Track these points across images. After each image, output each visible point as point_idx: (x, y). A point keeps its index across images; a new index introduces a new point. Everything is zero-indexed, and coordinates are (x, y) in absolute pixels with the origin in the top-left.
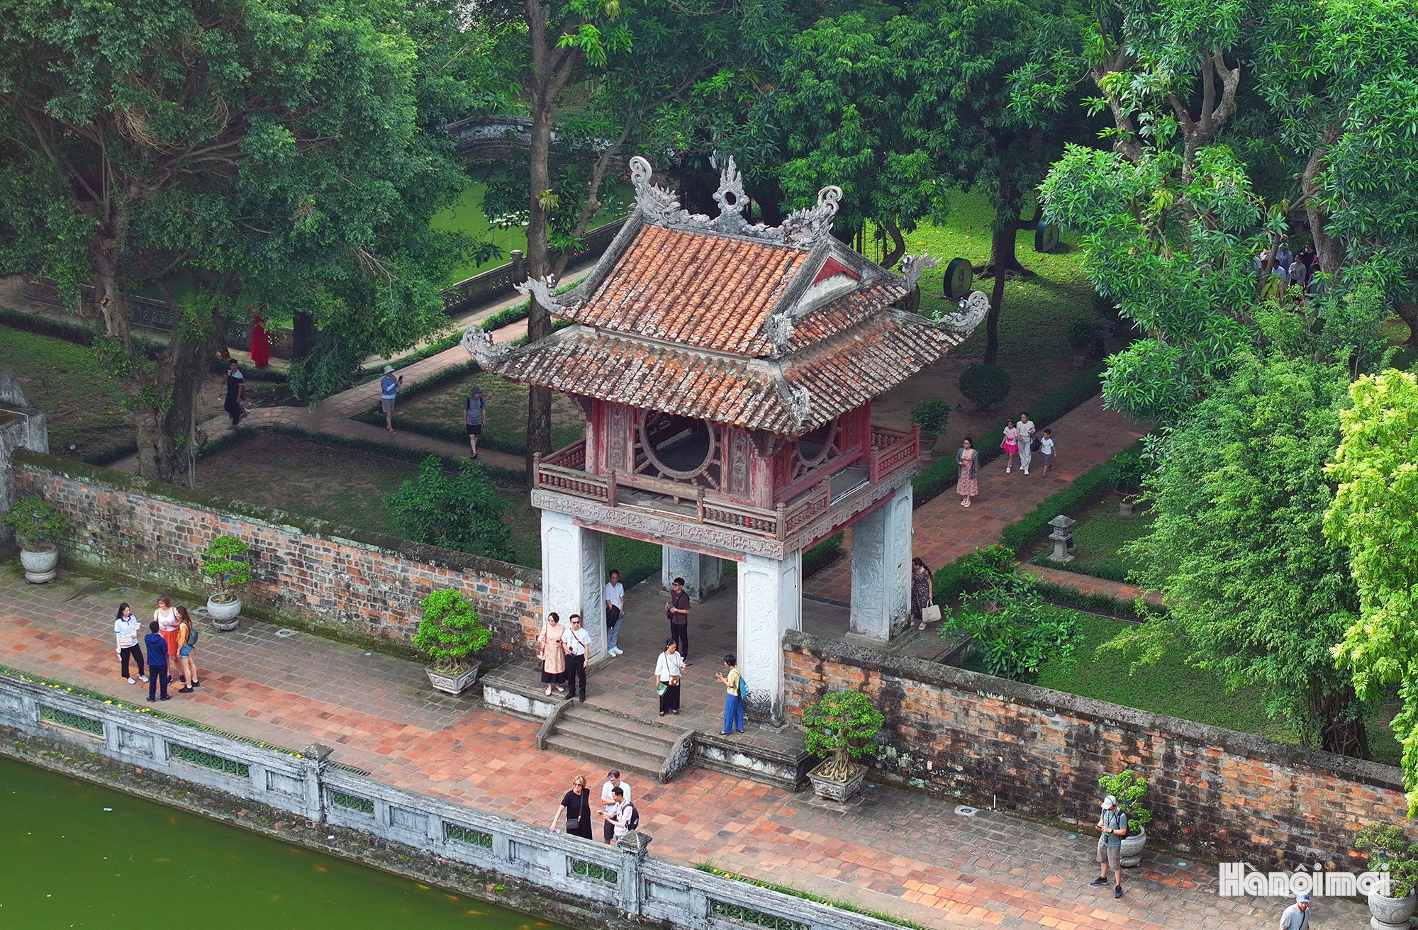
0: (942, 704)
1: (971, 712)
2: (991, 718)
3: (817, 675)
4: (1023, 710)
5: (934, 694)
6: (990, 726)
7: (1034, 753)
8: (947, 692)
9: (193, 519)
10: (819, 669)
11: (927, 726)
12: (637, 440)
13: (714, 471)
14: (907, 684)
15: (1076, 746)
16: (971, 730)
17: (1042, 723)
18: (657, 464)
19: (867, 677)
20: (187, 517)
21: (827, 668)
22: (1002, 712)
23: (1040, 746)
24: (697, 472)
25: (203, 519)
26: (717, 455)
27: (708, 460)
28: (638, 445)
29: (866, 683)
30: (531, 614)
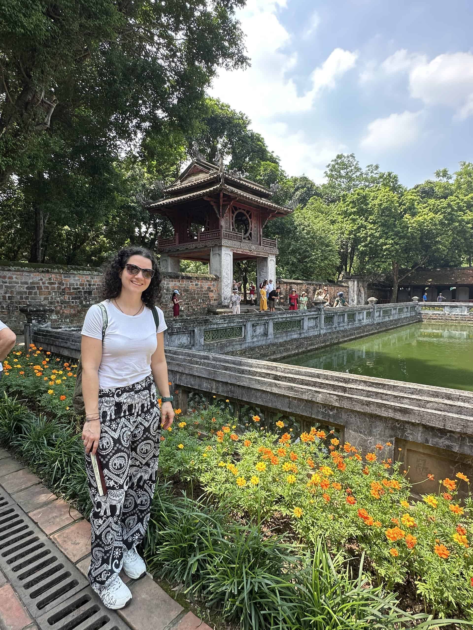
9: (41, 280)
13: (251, 235)
20: (36, 279)
24: (247, 235)
25: (50, 279)
26: (251, 229)
28: (233, 227)
30: (212, 291)
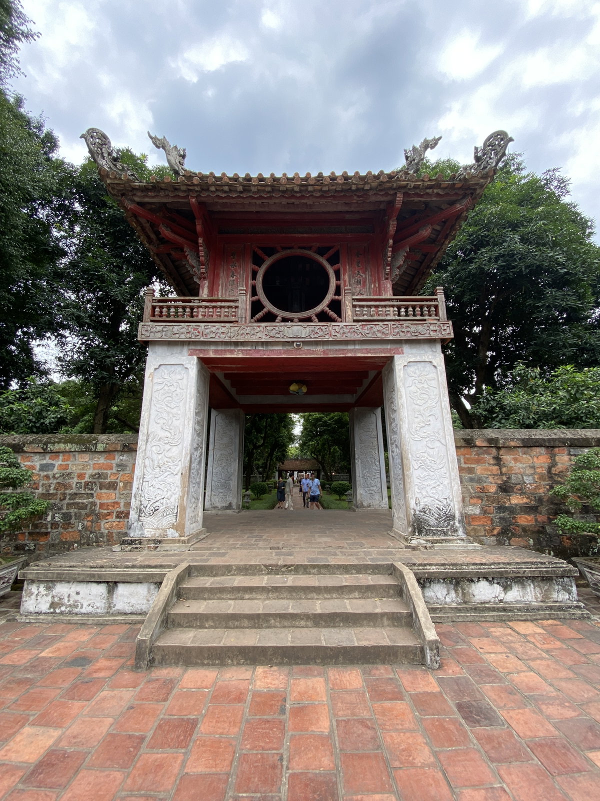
3: (495, 469)
10: (498, 460)
12: (254, 293)
13: (336, 306)
18: (275, 310)
19: (553, 457)
21: (507, 458)
24: (319, 309)
26: (338, 291)
27: (330, 296)
28: (256, 298)
29: (553, 464)
30: (111, 486)
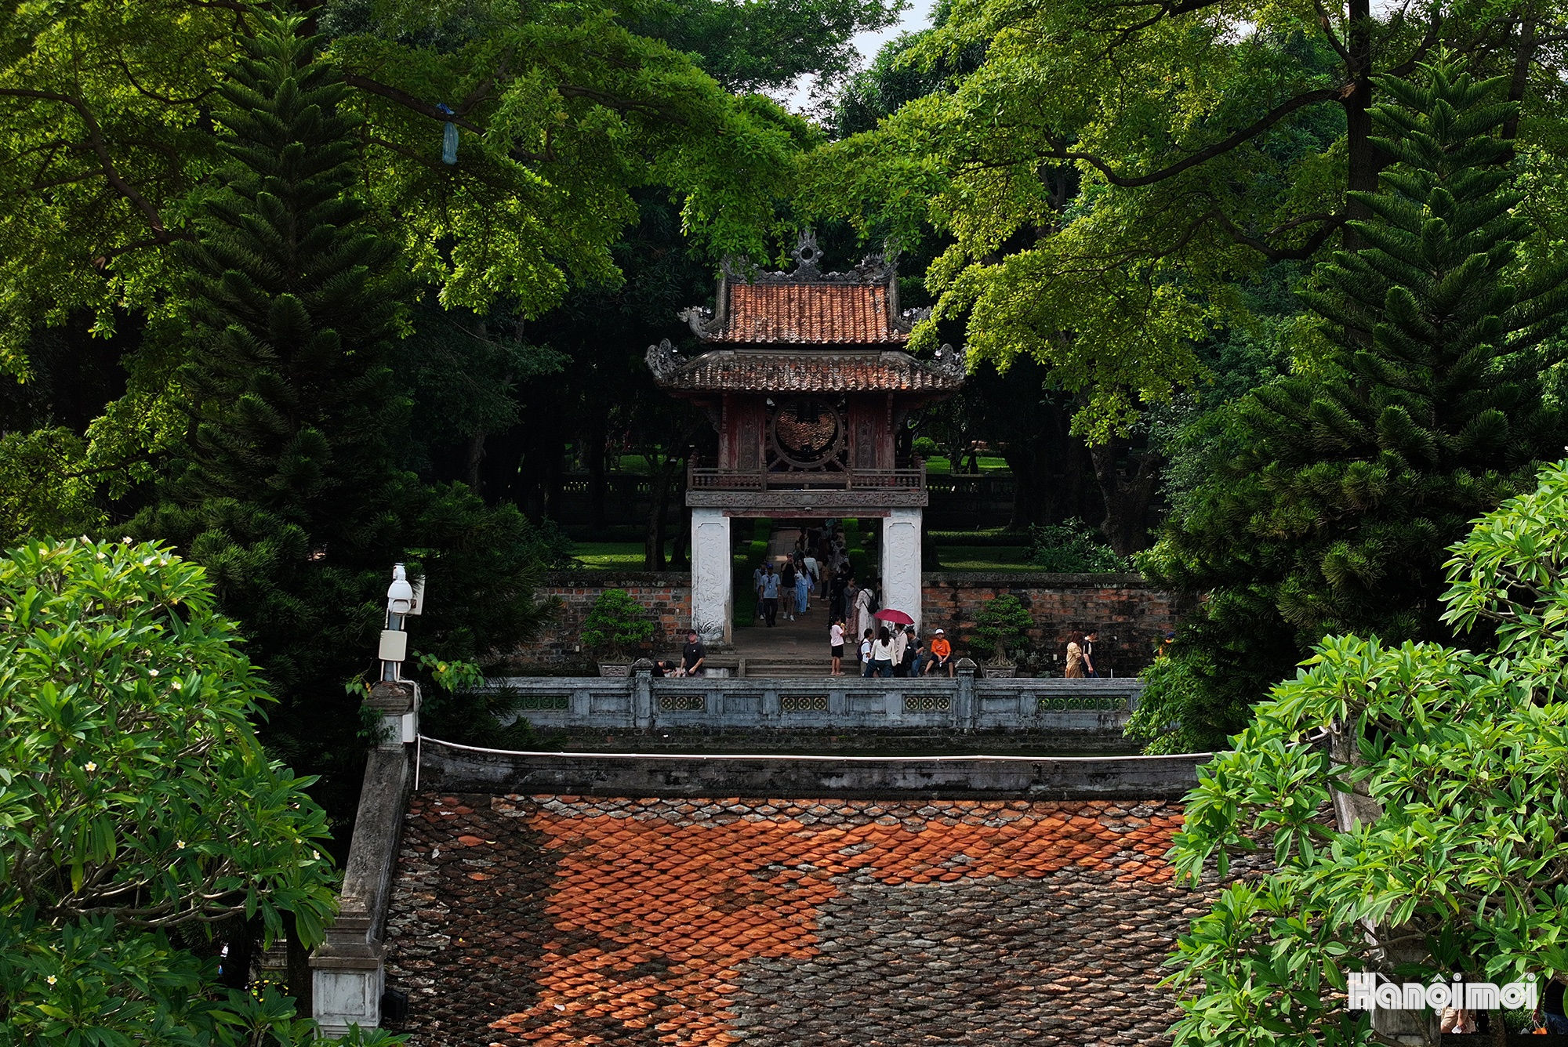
0: (1063, 603)
1: (1089, 605)
2: (1105, 605)
3: (952, 603)
4: (1133, 592)
5: (1056, 596)
6: (1105, 612)
7: (1143, 626)
8: (1068, 592)
10: (954, 598)
11: (1051, 625)
12: (768, 442)
14: (1034, 592)
15: (1178, 613)
16: (1089, 619)
17: (1149, 599)
18: (787, 460)
19: (997, 595)
21: (961, 595)
22: (1115, 599)
23: (1148, 619)
26: (846, 442)
27: (838, 446)
28: (769, 447)
30: (671, 612)
